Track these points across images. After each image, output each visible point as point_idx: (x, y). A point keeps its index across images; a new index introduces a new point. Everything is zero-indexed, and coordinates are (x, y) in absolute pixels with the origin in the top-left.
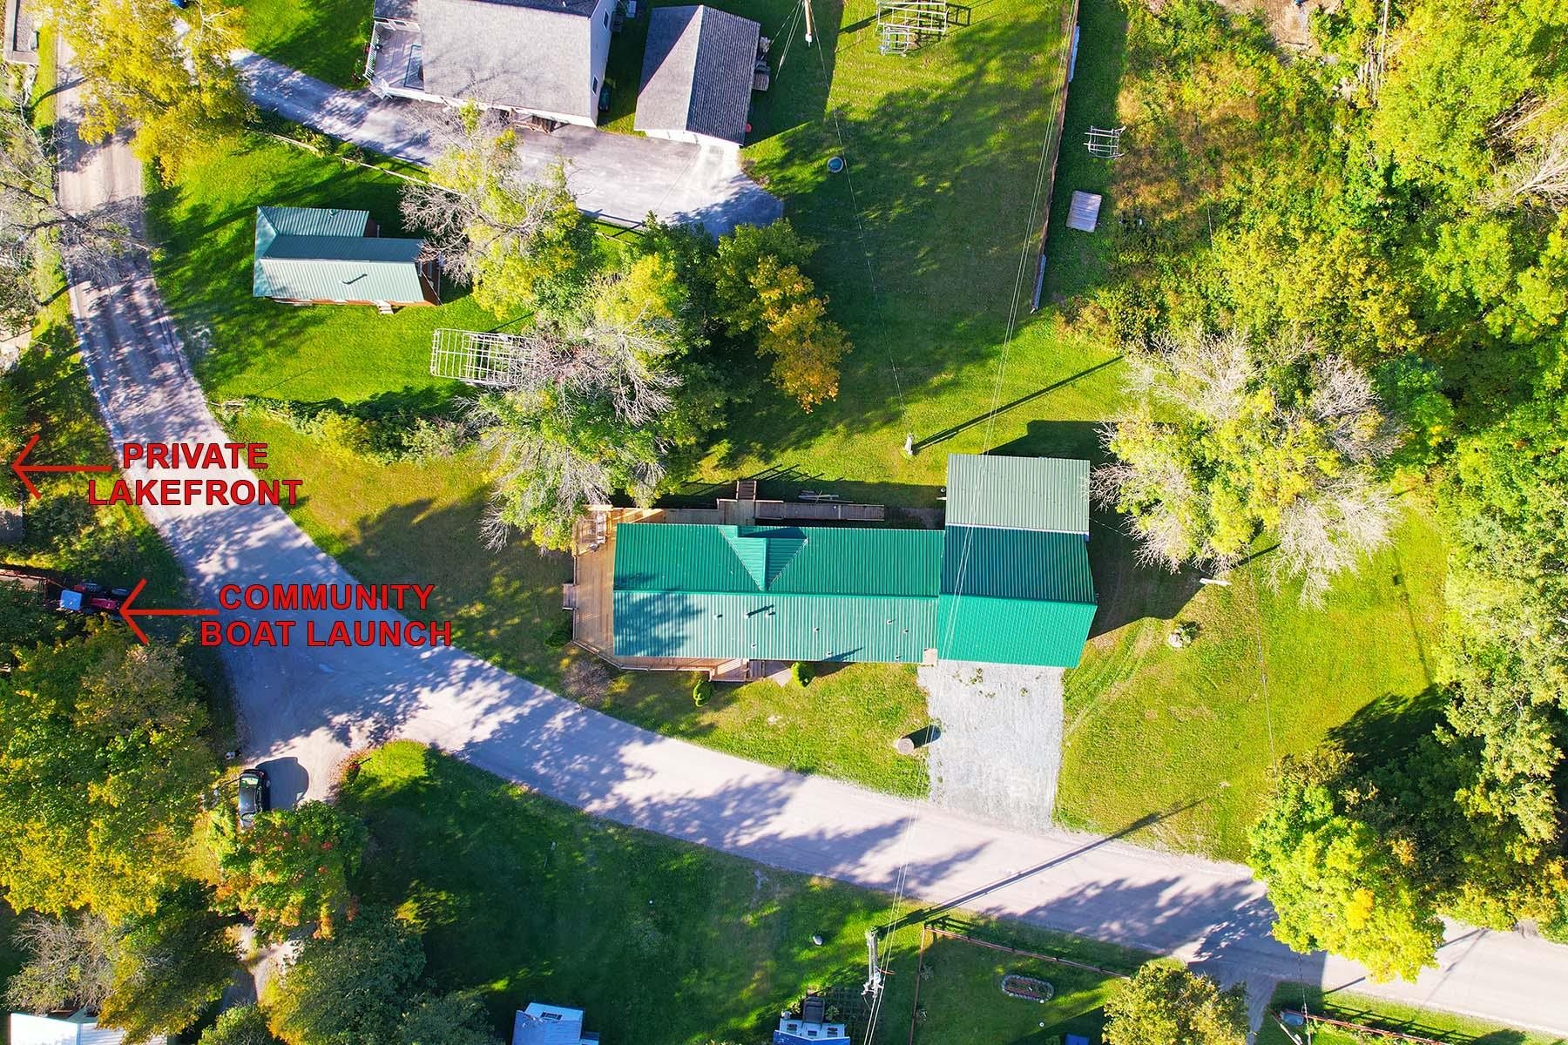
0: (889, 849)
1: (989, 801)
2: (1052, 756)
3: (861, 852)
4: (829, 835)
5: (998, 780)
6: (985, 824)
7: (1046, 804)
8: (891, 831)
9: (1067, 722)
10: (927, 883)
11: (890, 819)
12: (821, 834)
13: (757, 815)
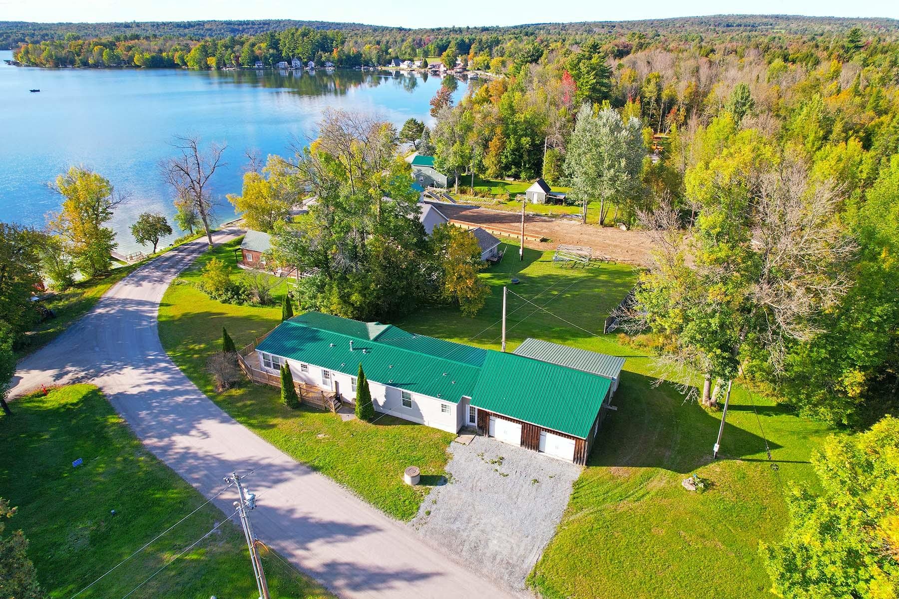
0: (340, 544)
1: (466, 544)
2: (545, 530)
3: (312, 538)
4: (297, 515)
5: (483, 531)
6: (453, 561)
7: (525, 566)
8: (350, 531)
9: (567, 513)
10: (356, 587)
11: (358, 521)
12: (291, 511)
13: (251, 483)
